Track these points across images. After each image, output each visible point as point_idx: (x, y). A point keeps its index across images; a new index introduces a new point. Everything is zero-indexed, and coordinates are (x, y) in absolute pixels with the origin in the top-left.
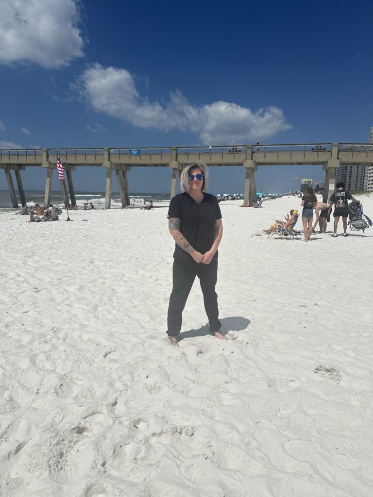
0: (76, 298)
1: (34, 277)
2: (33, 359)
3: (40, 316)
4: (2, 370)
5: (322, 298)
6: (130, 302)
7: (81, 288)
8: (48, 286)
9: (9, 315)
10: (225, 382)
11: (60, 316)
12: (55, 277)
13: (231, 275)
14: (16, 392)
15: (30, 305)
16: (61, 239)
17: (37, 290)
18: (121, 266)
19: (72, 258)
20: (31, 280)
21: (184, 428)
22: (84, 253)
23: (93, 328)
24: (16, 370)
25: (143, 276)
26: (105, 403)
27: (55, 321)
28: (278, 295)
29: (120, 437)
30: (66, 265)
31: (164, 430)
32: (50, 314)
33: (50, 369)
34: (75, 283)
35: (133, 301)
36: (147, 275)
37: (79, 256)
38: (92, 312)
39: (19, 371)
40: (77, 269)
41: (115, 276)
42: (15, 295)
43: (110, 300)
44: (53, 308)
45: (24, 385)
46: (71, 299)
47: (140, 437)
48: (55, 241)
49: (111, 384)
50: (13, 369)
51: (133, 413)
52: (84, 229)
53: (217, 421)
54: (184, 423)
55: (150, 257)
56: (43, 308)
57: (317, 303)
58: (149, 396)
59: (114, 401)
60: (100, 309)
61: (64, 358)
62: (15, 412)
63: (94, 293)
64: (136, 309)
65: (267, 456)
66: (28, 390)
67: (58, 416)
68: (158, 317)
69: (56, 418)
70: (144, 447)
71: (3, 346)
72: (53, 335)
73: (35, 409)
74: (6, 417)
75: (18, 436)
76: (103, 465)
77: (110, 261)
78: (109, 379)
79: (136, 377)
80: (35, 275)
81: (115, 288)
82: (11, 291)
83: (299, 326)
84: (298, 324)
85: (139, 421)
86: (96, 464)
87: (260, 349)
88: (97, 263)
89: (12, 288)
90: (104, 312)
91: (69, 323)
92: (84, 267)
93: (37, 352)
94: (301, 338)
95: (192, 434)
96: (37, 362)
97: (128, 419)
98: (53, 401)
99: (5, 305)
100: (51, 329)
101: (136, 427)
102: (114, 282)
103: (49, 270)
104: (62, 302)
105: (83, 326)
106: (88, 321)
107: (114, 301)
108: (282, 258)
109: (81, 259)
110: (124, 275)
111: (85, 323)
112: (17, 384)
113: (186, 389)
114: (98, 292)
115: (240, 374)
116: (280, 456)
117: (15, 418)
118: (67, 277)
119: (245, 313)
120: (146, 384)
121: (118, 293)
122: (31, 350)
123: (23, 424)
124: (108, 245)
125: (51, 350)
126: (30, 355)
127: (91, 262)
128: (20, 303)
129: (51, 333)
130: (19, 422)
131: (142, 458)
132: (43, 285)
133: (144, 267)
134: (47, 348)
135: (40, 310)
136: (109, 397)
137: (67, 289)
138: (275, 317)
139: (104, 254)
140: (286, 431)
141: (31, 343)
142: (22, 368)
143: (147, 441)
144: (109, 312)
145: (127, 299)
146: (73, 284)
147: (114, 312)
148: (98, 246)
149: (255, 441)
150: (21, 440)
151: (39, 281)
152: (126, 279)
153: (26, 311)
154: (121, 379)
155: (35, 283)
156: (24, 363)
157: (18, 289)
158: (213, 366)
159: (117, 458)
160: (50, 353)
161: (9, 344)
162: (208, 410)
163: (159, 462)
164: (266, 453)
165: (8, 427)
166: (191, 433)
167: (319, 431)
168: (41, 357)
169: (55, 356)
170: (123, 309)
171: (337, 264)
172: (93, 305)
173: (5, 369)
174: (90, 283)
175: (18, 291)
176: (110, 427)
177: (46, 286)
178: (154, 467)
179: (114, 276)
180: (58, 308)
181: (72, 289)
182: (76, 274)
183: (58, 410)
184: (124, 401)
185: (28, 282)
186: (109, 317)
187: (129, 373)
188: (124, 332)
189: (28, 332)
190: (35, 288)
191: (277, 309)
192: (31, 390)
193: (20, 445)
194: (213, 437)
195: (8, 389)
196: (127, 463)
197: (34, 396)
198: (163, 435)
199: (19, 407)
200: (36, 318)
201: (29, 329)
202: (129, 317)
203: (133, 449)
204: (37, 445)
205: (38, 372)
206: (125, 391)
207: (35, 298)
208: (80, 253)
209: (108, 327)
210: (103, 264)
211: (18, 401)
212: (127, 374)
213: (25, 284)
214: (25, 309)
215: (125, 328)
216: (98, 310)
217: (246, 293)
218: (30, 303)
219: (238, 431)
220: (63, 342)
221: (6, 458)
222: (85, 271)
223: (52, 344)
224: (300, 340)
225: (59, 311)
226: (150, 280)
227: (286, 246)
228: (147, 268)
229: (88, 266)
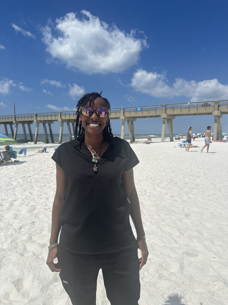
6: (158, 215)
25: (160, 192)
35: (159, 214)
36: (163, 191)
55: (161, 178)
64: (164, 223)
68: (186, 232)
110: (146, 191)
121: (145, 206)
133: (158, 185)
145: (155, 212)
152: (149, 194)
170: (154, 222)
202: (161, 230)
215: (161, 240)
226: (166, 196)
228: (161, 185)
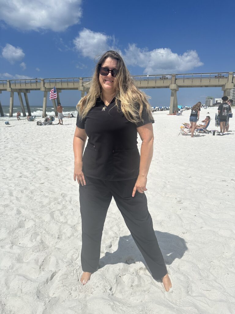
1: (44, 160)
2: (52, 215)
3: (52, 186)
4: (33, 222)
8: (54, 167)
9: (32, 185)
10: (182, 233)
11: (65, 186)
12: (58, 160)
13: (170, 160)
14: (44, 237)
15: (44, 179)
16: (57, 136)
17: (47, 169)
19: (66, 148)
20: (43, 163)
24: (42, 222)
26: (104, 246)
27: (62, 189)
28: (206, 173)
29: (118, 270)
30: (63, 153)
32: (58, 184)
33: (64, 222)
37: (70, 147)
39: (44, 222)
42: (34, 172)
44: (60, 180)
45: (48, 232)
46: (70, 175)
47: (132, 270)
48: (54, 138)
49: (106, 233)
50: (40, 222)
56: (53, 180)
57: (233, 179)
59: (109, 244)
61: (72, 214)
62: (46, 251)
65: (222, 286)
66: (52, 236)
67: (75, 254)
69: (74, 255)
70: (136, 277)
71: (31, 206)
72: (62, 198)
73: (59, 249)
74: (41, 254)
75: (51, 267)
76: (111, 290)
79: (121, 227)
80: (45, 159)
82: (31, 169)
84: (223, 193)
86: (106, 289)
87: (201, 210)
89: (31, 168)
91: (72, 191)
93: (54, 210)
94: (227, 203)
96: (55, 216)
98: (70, 243)
99: (28, 179)
100: (61, 195)
101: (128, 263)
103: (53, 156)
104: (65, 177)
108: (202, 148)
112: (44, 232)
115: (191, 227)
116: (231, 286)
117: (47, 255)
118: (65, 160)
119: (186, 185)
122: (49, 208)
123: (53, 260)
125: (62, 209)
126: (50, 212)
128: (38, 178)
129: (61, 197)
130: (50, 258)
131: (136, 285)
132: (51, 166)
134: (60, 207)
135: (51, 182)
136: (106, 241)
137: (66, 168)
138: (207, 188)
140: (232, 268)
141: (49, 203)
142: (46, 221)
143: (137, 274)
146: (70, 165)
149: (212, 275)
150: (54, 270)
151: (48, 164)
153: (42, 183)
154: (112, 229)
155: (45, 164)
156: (47, 218)
157: (35, 168)
158: (172, 221)
159: (119, 285)
160: (62, 211)
161: (35, 204)
163: (149, 288)
164: (221, 283)
165: (43, 261)
168: (57, 213)
169: (66, 213)
173: (35, 221)
175: (35, 170)
177: (53, 167)
178: (146, 293)
180: (63, 181)
181: (70, 168)
182: (70, 158)
183: (74, 250)
185: (41, 164)
187: (116, 225)
189: (47, 197)
190: (46, 168)
191: (207, 183)
192: (54, 236)
193: (53, 274)
195: (39, 235)
196: (126, 289)
197: (56, 240)
199: (48, 247)
200: (50, 187)
201: (46, 195)
203: (129, 279)
204: (65, 274)
205: (57, 223)
206: (116, 238)
207: (47, 174)
211: (46, 243)
213: (39, 165)
214: (42, 182)
217: (183, 172)
218: (45, 177)
220: (69, 203)
221: (45, 283)
223: (63, 205)
224: (227, 204)
225: (64, 182)
227: (204, 141)
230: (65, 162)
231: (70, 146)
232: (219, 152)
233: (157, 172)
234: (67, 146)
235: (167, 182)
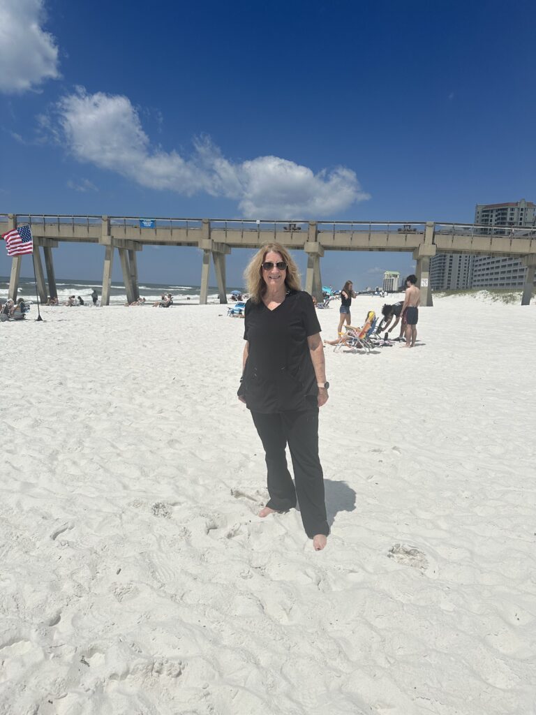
0: (24, 441)
5: (404, 438)
6: (113, 446)
7: (36, 424)
16: (20, 348)
18: (108, 390)
19: (31, 376)
21: (167, 662)
22: (52, 369)
23: (45, 489)
25: (141, 405)
26: (36, 621)
28: (342, 433)
29: (50, 684)
30: (20, 387)
31: (132, 667)
34: (29, 416)
35: (117, 445)
36: (148, 403)
37: (43, 375)
38: (46, 462)
40: (36, 394)
41: (95, 406)
43: (80, 443)
46: (16, 442)
47: (89, 681)
48: (11, 351)
49: (54, 587)
51: (83, 638)
52: (60, 333)
53: (225, 647)
54: (169, 653)
55: (157, 377)
57: (397, 445)
58: (117, 605)
59: (54, 615)
60: (60, 457)
63: (55, 432)
64: (120, 458)
65: (301, 707)
68: (154, 470)
70: (90, 701)
77: (91, 382)
78: (54, 577)
79: (100, 571)
81: (91, 424)
83: (369, 480)
84: (368, 478)
85: (92, 651)
88: (70, 384)
90: (67, 463)
91: (5, 481)
92: (48, 391)
94: (370, 501)
95: (180, 673)
97: (73, 648)
101: (85, 663)
102: (91, 416)
105: (27, 485)
106: (38, 477)
107: (86, 445)
108: (352, 379)
109: (45, 378)
110: (110, 404)
111: (33, 480)
113: (179, 591)
114: (62, 431)
118: (17, 406)
120: (115, 583)
121: (95, 432)
124: (93, 357)
127: (61, 384)
133: (144, 391)
136: (46, 609)
137: (13, 425)
138: (334, 468)
139: (83, 372)
140: (336, 659)
143: (99, 689)
144: (74, 463)
145: (108, 441)
146: (24, 417)
147: (83, 463)
148: (77, 358)
149: (284, 681)
152: (112, 410)
154: (74, 577)
162: (213, 626)
164: (301, 701)
166: (176, 672)
167: (389, 658)
170: (99, 458)
171: (429, 388)
172: (51, 451)
174: (52, 416)
176: (37, 666)
179: (93, 406)
181: (21, 425)
182: (33, 401)
184: (73, 615)
186: (73, 470)
187: (89, 565)
188: (92, 496)
191: (338, 456)
194: (214, 676)
198: (129, 676)
202: (106, 470)
203: (72, 706)
206: (76, 598)
208: (47, 370)
209: (67, 488)
210: (80, 386)
212: (86, 567)
215: (97, 488)
216: (57, 459)
219: (257, 664)
222: (48, 397)
226: (150, 412)
227: (359, 363)
228: (150, 393)
229: (54, 389)
230: (16, 409)
231: (43, 372)
232: (382, 387)
233: (237, 431)
234: (37, 370)
235: (251, 455)
